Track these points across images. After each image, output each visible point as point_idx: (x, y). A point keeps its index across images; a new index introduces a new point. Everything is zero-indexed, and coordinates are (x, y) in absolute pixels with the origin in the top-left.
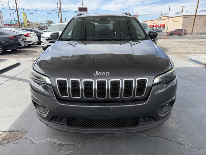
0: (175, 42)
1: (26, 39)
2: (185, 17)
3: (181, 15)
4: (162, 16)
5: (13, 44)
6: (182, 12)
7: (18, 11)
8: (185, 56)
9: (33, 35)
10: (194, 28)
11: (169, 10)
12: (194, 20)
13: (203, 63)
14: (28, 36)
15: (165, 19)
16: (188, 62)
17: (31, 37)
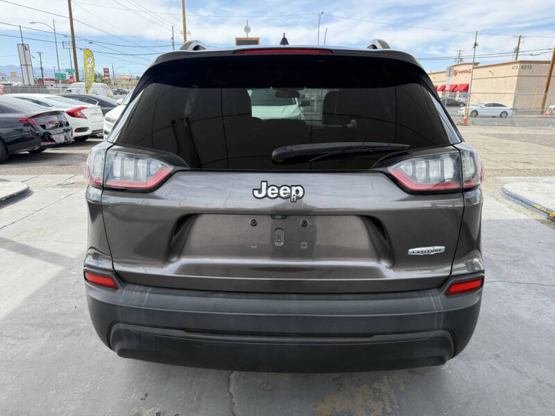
0: (486, 135)
1: (68, 124)
2: (524, 65)
3: (514, 60)
4: (460, 63)
5: (31, 136)
6: (517, 50)
7: (76, 46)
8: (497, 181)
9: (93, 111)
10: (548, 96)
11: (475, 47)
12: (548, 74)
13: (538, 207)
14: (79, 114)
15: (468, 70)
16: (497, 199)
17: (86, 118)
